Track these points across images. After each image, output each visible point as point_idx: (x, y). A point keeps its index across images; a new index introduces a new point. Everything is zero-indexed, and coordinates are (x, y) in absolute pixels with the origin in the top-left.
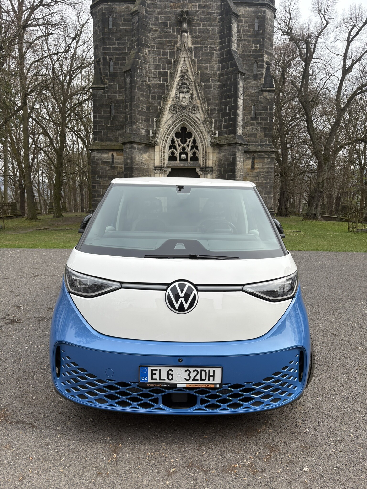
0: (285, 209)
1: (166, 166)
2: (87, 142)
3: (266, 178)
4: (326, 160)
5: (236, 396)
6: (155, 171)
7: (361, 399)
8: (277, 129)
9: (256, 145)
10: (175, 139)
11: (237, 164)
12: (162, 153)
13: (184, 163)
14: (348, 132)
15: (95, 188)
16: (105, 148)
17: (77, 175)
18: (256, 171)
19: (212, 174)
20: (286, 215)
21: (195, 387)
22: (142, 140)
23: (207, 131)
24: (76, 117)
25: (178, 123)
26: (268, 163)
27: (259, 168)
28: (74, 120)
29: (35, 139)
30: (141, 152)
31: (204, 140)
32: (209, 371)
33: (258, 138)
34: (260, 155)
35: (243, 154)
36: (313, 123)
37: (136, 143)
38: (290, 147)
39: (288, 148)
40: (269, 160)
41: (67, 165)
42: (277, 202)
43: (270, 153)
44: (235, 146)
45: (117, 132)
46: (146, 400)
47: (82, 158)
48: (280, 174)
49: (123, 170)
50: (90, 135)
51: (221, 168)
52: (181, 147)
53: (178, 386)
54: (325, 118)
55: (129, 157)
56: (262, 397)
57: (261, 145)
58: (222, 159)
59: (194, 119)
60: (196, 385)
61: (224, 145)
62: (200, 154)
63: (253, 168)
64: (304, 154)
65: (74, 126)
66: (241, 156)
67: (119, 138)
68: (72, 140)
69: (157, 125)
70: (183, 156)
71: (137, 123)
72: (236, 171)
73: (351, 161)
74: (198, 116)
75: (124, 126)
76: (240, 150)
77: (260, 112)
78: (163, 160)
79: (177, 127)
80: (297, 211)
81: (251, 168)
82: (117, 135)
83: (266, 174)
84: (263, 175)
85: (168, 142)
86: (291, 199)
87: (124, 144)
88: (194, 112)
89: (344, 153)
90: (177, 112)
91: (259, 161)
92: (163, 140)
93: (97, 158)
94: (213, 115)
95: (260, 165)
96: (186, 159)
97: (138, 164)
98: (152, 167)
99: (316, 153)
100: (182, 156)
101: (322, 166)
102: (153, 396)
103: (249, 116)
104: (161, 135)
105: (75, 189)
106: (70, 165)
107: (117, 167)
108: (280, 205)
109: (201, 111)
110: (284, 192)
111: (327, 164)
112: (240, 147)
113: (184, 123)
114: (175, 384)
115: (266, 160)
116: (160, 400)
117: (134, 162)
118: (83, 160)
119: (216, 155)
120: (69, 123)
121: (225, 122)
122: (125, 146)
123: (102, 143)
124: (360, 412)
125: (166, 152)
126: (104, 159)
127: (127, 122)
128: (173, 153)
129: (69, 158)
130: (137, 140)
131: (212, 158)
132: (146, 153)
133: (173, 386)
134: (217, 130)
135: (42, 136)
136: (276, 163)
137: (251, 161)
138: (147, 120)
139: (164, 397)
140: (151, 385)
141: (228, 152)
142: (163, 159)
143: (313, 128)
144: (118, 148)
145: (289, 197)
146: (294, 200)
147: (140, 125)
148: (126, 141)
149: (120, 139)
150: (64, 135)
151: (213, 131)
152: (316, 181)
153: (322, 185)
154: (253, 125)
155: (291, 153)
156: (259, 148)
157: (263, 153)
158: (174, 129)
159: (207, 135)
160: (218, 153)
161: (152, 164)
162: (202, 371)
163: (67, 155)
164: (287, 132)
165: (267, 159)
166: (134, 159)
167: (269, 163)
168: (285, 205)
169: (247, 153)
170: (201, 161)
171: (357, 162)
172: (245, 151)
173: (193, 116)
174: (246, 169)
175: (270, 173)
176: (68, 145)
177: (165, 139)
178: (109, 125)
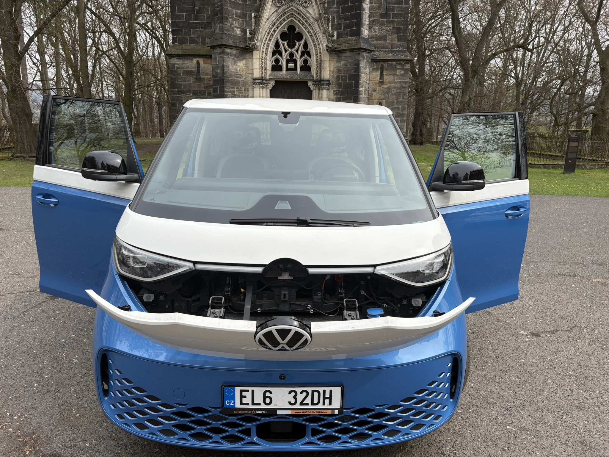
0: (420, 135)
1: (268, 77)
2: (164, 45)
3: (398, 95)
4: (475, 72)
5: (361, 423)
6: (254, 84)
7: (528, 410)
8: (412, 30)
9: (386, 51)
10: (280, 41)
11: (361, 76)
12: (263, 60)
13: (292, 75)
14: (503, 35)
15: (176, 107)
16: (188, 53)
17: (153, 88)
18: (385, 86)
19: (328, 89)
20: (421, 144)
21: (303, 413)
22: (237, 42)
23: (322, 31)
24: (149, 10)
25: (284, 20)
26: (400, 75)
27: (390, 82)
28: (147, 13)
29: (96, 39)
30: (236, 59)
31: (319, 44)
32: (324, 391)
33: (388, 41)
34: (391, 65)
35: (369, 63)
36: (460, 23)
37: (229, 47)
38: (429, 55)
39: (426, 55)
40: (403, 72)
41: (140, 74)
42: (410, 126)
43: (404, 63)
44: (358, 52)
45: (203, 31)
46: (233, 431)
47: (160, 65)
48: (416, 90)
49: (211, 83)
50: (168, 34)
51: (340, 81)
52: (288, 53)
53: (279, 412)
54: (475, 16)
55: (220, 65)
56: (399, 424)
57: (392, 51)
58: (342, 70)
59: (305, 15)
60: (305, 411)
61: (344, 51)
62: (313, 63)
63: (381, 82)
64: (447, 64)
65: (148, 22)
66: (366, 66)
67: (206, 40)
68: (145, 41)
69: (256, 22)
70: (291, 65)
71: (230, 20)
72: (360, 86)
73: (505, 74)
74: (310, 10)
75: (213, 23)
76: (365, 58)
77: (392, 7)
78: (264, 70)
79: (283, 25)
80: (435, 138)
81: (379, 82)
82: (203, 36)
83: (398, 91)
84: (394, 91)
85: (270, 45)
86: (427, 122)
87: (213, 47)
88: (305, 5)
89: (497, 63)
90: (283, 5)
91: (390, 73)
92: (265, 43)
93: (178, 66)
94: (331, 10)
95: (391, 78)
96: (295, 69)
97: (231, 75)
98: (249, 79)
99: (463, 63)
100: (289, 65)
101: (469, 80)
102: (243, 426)
103: (378, 12)
104: (261, 36)
105: (151, 108)
106: (144, 74)
107: (204, 79)
108: (414, 130)
109: (314, 4)
110: (420, 113)
111: (476, 78)
112: (365, 54)
113: (292, 21)
114: (275, 410)
115: (398, 72)
116: (254, 431)
117: (226, 72)
118: (160, 68)
119: (334, 64)
120: (140, 18)
121: (346, 19)
122: (213, 50)
123: (184, 46)
124: (527, 431)
125: (268, 59)
126: (186, 68)
127: (216, 18)
128: (277, 61)
129: (142, 65)
130: (230, 42)
131: (328, 68)
132: (242, 60)
133: (272, 412)
134: (336, 31)
135: (104, 35)
136: (410, 75)
137: (379, 72)
138: (243, 16)
139: (258, 426)
140: (240, 412)
141: (349, 61)
142: (264, 68)
143: (460, 30)
144: (205, 54)
145: (426, 120)
146: (431, 123)
147: (234, 22)
148: (215, 44)
149: (208, 40)
150: (133, 34)
151: (331, 32)
152: (461, 100)
153: (469, 105)
154: (383, 24)
155: (430, 62)
156: (390, 56)
157: (394, 63)
158: (279, 28)
159: (323, 36)
160: (336, 61)
161: (250, 76)
162: (313, 392)
163: (138, 61)
164: (426, 33)
165: (400, 70)
166: (226, 68)
167: (403, 75)
168: (421, 131)
169: (374, 62)
170: (314, 72)
171: (513, 75)
172: (371, 59)
173: (303, 10)
174: (373, 83)
175: (403, 89)
176: (140, 48)
177: (267, 41)
178: (193, 21)
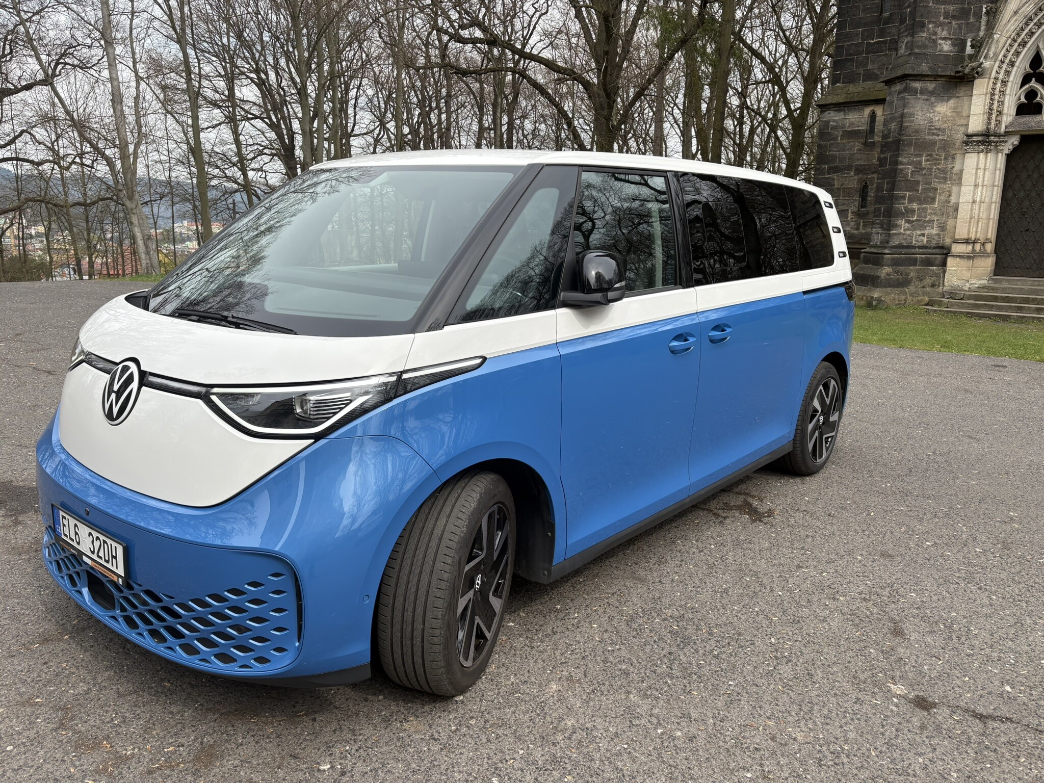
1: (1003, 130)
6: (967, 145)
12: (995, 96)
16: (856, 99)
22: (939, 67)
30: (933, 99)
32: (111, 546)
37: (920, 77)
53: (84, 559)
55: (897, 114)
60: (99, 567)
69: (988, 21)
71: (931, 26)
78: (994, 116)
85: (1018, 64)
87: (889, 82)
92: (1003, 62)
93: (834, 124)
97: (917, 131)
98: (960, 136)
102: (75, 567)
104: (996, 48)
114: (82, 554)
117: (908, 127)
122: (890, 88)
123: (852, 88)
125: (1008, 92)
126: (850, 126)
128: (1032, 95)
130: (924, 68)
132: (948, 100)
138: (962, 14)
142: (994, 112)
147: (939, 30)
148: (893, 75)
161: (962, 129)
162: (104, 542)
166: (908, 119)
177: (1009, 57)
178: (875, 41)
